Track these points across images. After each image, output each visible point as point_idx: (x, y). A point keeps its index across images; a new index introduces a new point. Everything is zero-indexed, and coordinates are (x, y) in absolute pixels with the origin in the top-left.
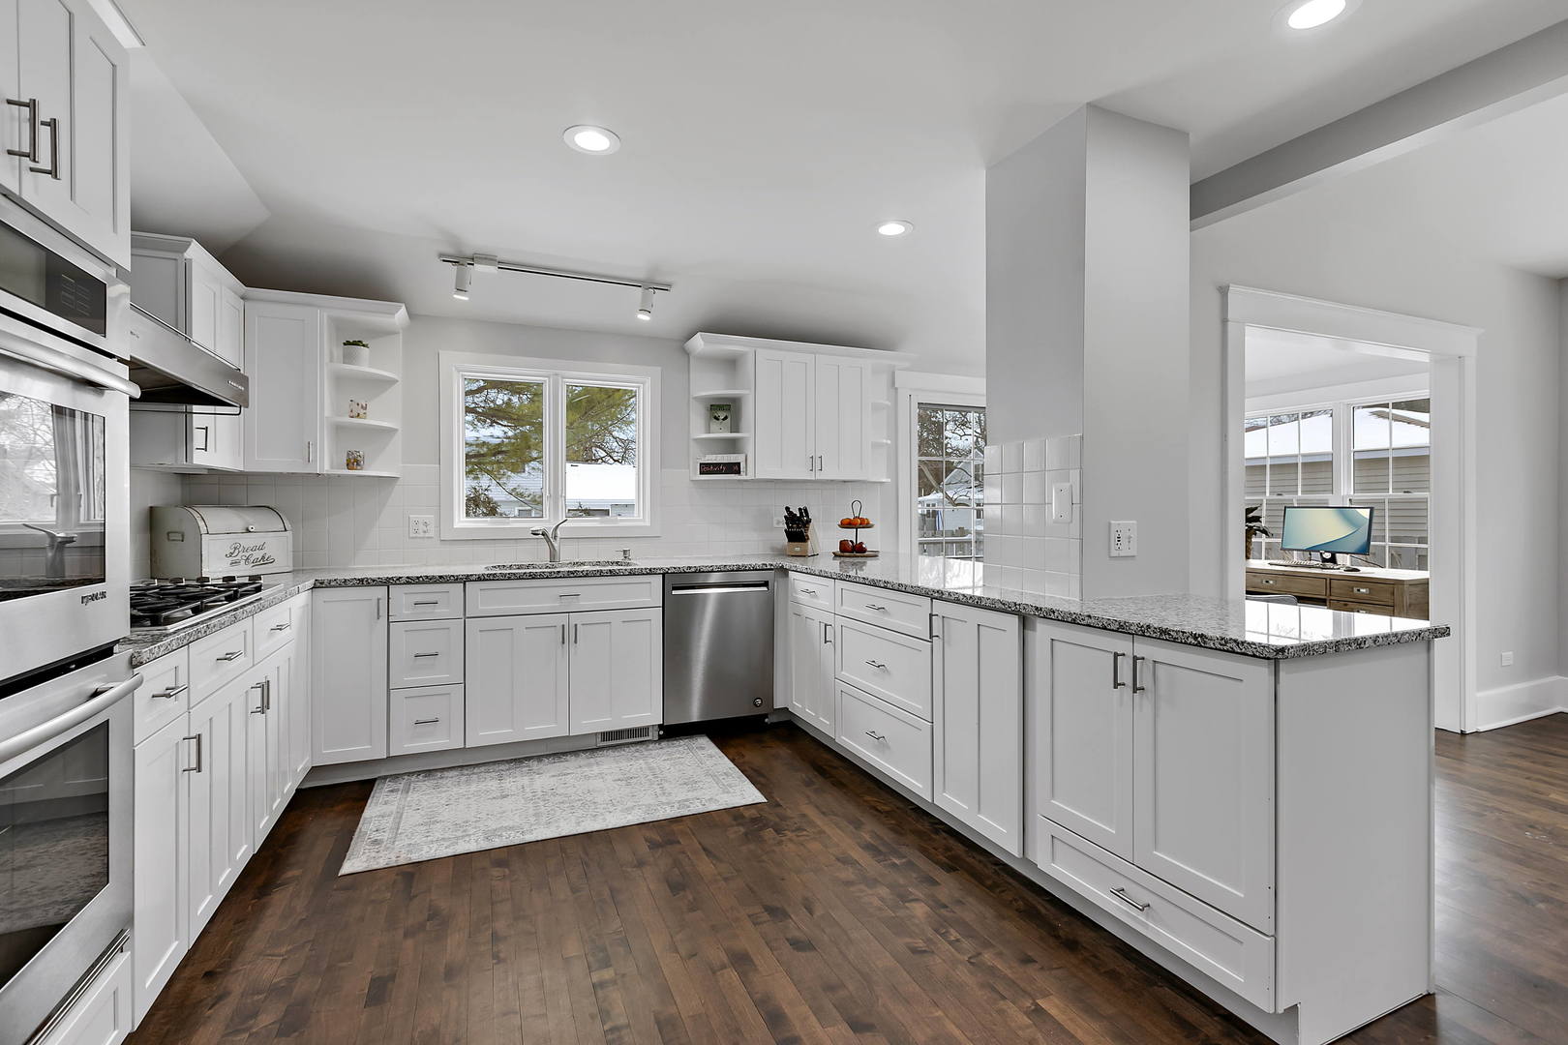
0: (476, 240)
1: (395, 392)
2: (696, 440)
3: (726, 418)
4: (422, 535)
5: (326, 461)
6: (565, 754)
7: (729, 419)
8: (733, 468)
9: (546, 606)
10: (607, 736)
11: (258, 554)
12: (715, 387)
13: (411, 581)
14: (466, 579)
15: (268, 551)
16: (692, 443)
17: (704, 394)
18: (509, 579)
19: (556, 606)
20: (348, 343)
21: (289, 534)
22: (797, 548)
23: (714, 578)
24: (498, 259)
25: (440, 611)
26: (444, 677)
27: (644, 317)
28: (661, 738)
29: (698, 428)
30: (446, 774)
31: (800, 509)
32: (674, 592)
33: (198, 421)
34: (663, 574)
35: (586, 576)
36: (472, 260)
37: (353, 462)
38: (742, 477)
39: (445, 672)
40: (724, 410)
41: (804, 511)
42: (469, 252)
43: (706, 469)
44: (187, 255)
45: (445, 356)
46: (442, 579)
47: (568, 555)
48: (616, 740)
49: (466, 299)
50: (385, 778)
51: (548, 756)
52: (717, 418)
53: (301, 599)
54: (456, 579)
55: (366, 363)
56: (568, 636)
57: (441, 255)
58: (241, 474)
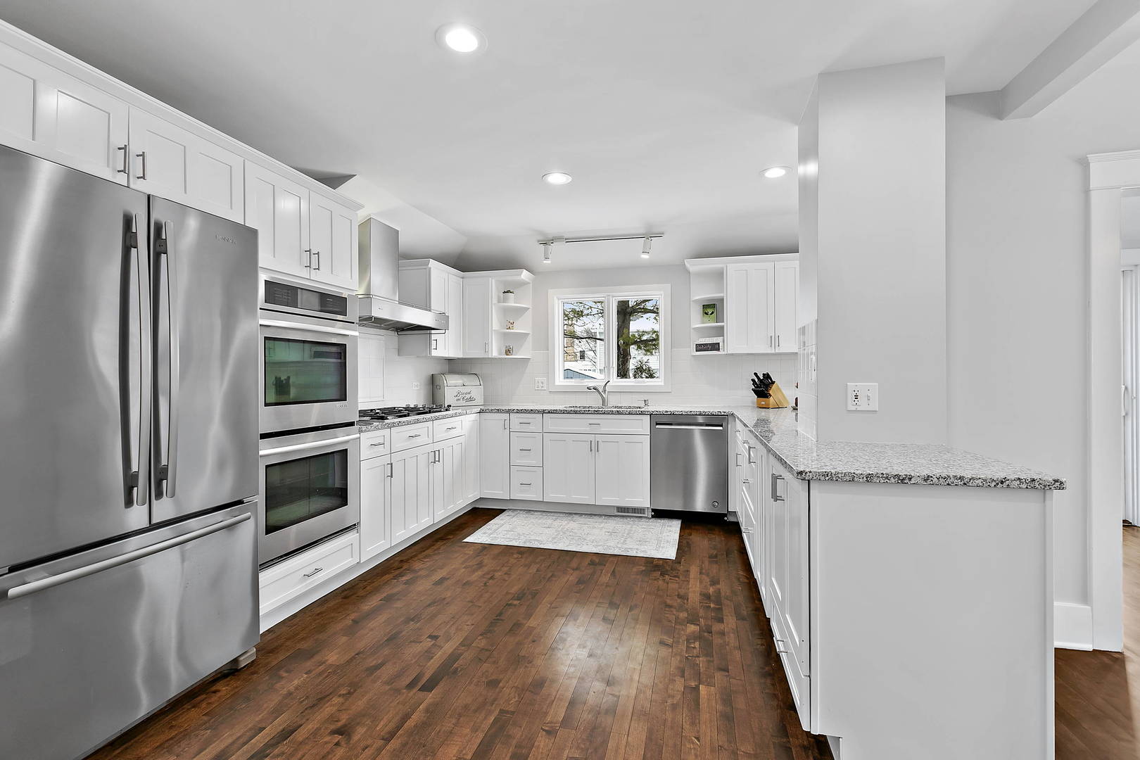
0: (552, 230)
1: (529, 314)
2: (694, 329)
3: (713, 313)
4: (540, 388)
5: (495, 352)
6: (595, 515)
7: (715, 313)
8: (715, 347)
9: (582, 429)
10: (621, 509)
11: (468, 396)
12: (705, 293)
13: (519, 411)
14: (543, 412)
15: (473, 395)
16: (692, 330)
17: (697, 298)
18: (564, 413)
19: (588, 429)
20: (504, 292)
21: (482, 387)
22: (763, 402)
23: (700, 419)
24: (566, 236)
25: (531, 428)
26: (533, 462)
27: (645, 256)
28: (653, 517)
29: (697, 320)
30: (536, 513)
31: (764, 374)
32: (657, 426)
33: (433, 337)
34: (650, 415)
35: (604, 413)
36: (553, 240)
37: (508, 352)
38: (721, 352)
39: (534, 460)
40: (712, 308)
41: (767, 376)
42: (551, 237)
43: (700, 347)
44: (429, 266)
45: (550, 291)
46: (532, 411)
47: (613, 402)
48: (625, 512)
49: (549, 262)
50: (510, 510)
51: (586, 514)
52: (706, 314)
53: (473, 417)
54: (539, 412)
55: (512, 302)
56: (594, 448)
57: (539, 241)
58: (462, 359)
